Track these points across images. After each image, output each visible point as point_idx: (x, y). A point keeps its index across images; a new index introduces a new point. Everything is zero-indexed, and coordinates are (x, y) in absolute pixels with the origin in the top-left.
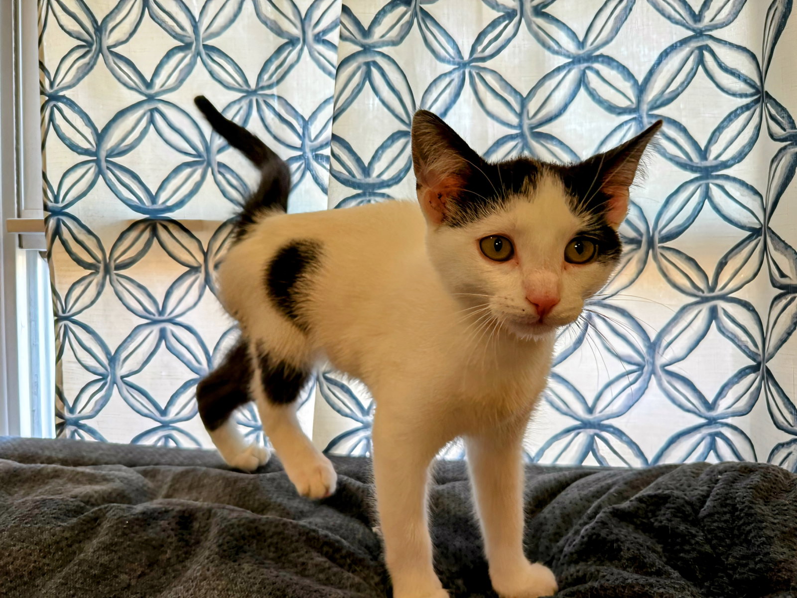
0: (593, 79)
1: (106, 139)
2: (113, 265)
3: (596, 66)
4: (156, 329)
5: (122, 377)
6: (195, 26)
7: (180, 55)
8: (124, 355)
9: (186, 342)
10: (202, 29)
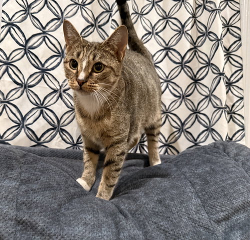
0: (170, 54)
1: (29, 42)
2: (27, 85)
3: (171, 51)
4: (39, 110)
5: (26, 125)
6: (62, 13)
7: (56, 21)
8: (27, 117)
9: (49, 115)
10: (64, 15)
